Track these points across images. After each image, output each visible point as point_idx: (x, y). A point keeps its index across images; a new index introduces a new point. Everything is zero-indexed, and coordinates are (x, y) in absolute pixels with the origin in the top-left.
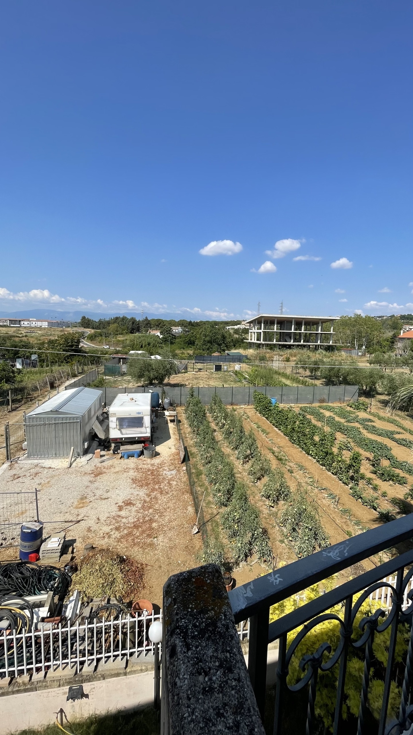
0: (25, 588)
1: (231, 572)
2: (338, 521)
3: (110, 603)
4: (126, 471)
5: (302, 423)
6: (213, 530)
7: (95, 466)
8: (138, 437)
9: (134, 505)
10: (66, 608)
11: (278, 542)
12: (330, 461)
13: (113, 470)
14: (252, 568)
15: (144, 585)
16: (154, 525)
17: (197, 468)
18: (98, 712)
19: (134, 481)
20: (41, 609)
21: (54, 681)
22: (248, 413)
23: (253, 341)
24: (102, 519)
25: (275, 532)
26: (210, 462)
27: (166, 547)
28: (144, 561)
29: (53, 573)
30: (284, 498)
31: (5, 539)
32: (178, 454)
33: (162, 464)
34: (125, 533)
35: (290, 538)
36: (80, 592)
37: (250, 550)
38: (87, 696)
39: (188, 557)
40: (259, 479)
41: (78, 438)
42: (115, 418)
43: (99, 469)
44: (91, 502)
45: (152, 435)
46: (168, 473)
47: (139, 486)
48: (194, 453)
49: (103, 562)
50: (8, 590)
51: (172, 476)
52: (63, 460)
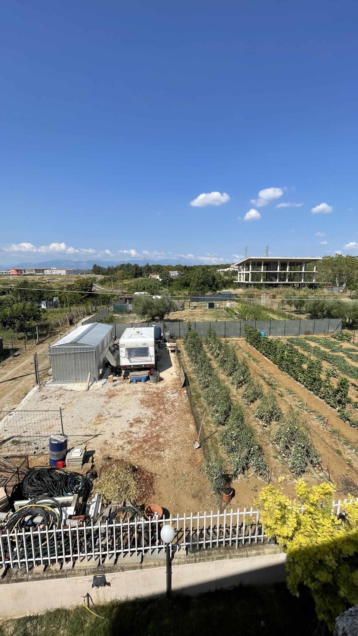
0: (55, 490)
1: (230, 482)
2: (327, 441)
3: (126, 506)
4: (135, 393)
5: (291, 353)
6: (213, 445)
7: (109, 389)
8: (144, 365)
9: (143, 422)
10: (89, 507)
11: (271, 457)
12: (317, 387)
13: (124, 392)
14: (249, 480)
15: (154, 491)
16: (161, 440)
17: (197, 392)
18: (118, 598)
19: (142, 402)
20: (68, 508)
21: (81, 570)
22: (240, 344)
23: (242, 281)
24: (116, 434)
25: (269, 449)
26: (207, 387)
27: (172, 459)
28: (153, 471)
29: (77, 478)
30: (276, 419)
31: (37, 448)
32: (179, 379)
33: (165, 388)
34: (136, 446)
35: (283, 455)
36: (100, 495)
37: (247, 464)
38: (109, 584)
39: (192, 468)
40: (252, 401)
41: (94, 366)
42: (125, 348)
43: (112, 392)
44: (106, 419)
45: (156, 363)
46: (171, 396)
47: (147, 407)
48: (193, 378)
49: (118, 470)
50: (41, 491)
51: (174, 398)
52: (82, 384)
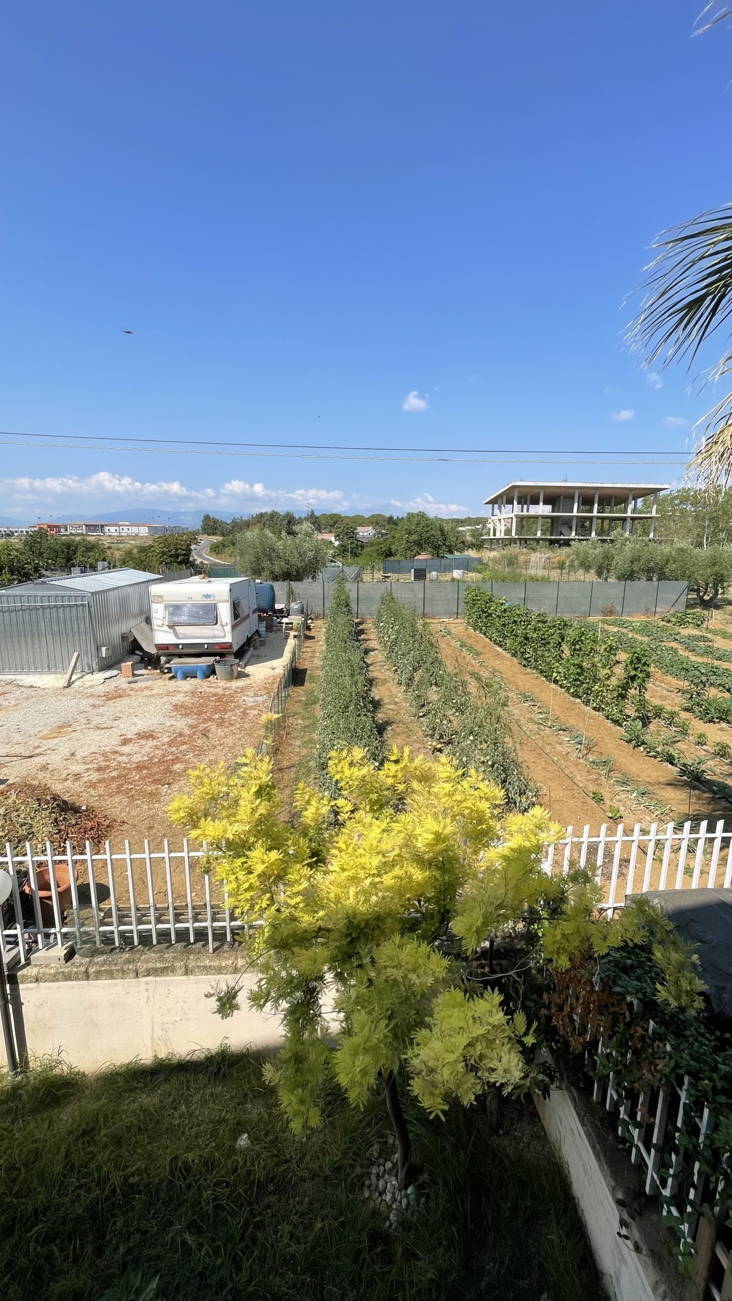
2: (578, 779)
7: (116, 687)
9: (155, 738)
13: (146, 693)
16: (178, 767)
19: (176, 707)
22: (452, 628)
23: (498, 536)
24: (81, 754)
28: (121, 817)
33: (245, 688)
34: (113, 775)
41: (87, 637)
42: (162, 606)
43: (120, 691)
44: (74, 731)
46: (250, 700)
47: (182, 715)
49: (18, 802)
51: (254, 704)
52: (59, 676)
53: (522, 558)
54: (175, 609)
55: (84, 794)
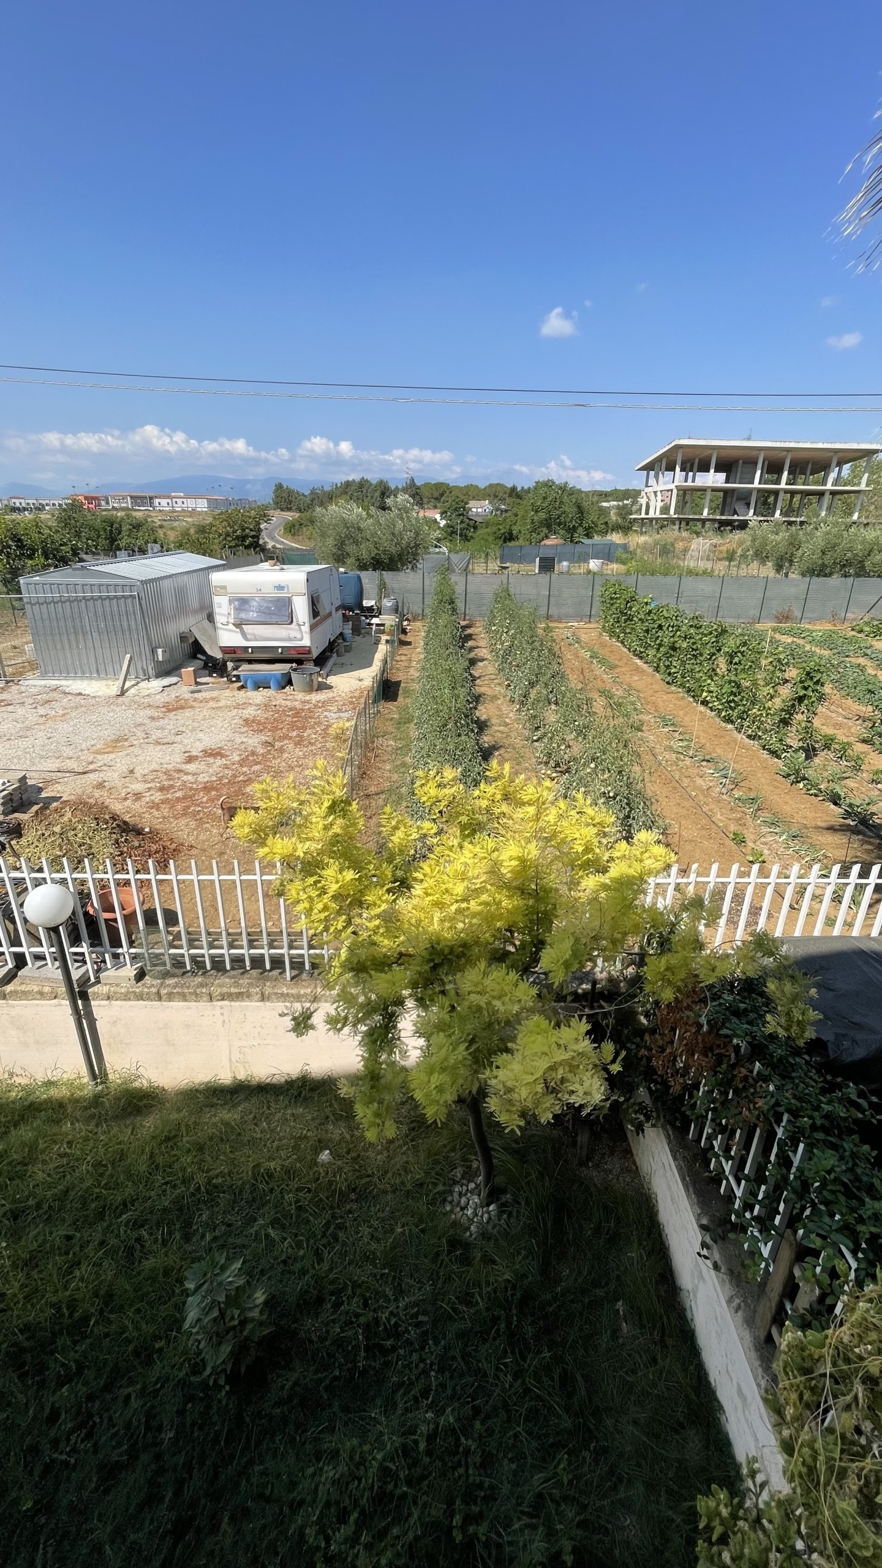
2: (718, 817)
4: (240, 707)
7: (177, 696)
9: (224, 756)
13: (211, 704)
22: (582, 635)
23: (651, 515)
24: (140, 772)
28: (189, 840)
33: (327, 702)
34: (177, 795)
41: (139, 635)
42: (226, 598)
43: (182, 701)
44: (132, 746)
46: (333, 716)
47: (255, 731)
49: (74, 820)
52: (110, 683)
53: (680, 545)
54: (242, 603)
55: (147, 815)
